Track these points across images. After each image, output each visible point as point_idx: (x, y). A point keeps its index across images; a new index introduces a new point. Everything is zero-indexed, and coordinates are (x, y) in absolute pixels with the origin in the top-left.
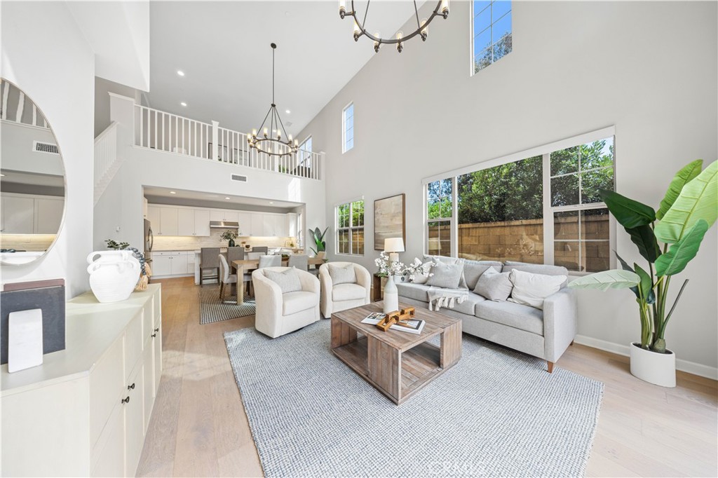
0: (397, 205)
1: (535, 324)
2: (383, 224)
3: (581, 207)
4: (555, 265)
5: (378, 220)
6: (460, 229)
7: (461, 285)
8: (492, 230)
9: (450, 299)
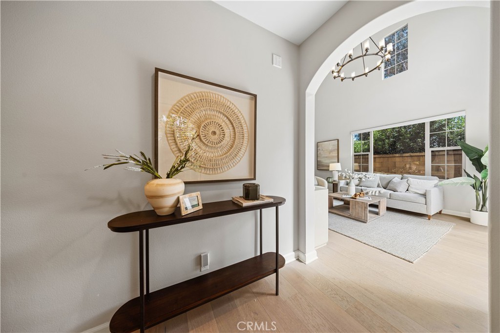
0: (334, 145)
1: (423, 200)
2: (323, 156)
3: (446, 148)
4: (432, 176)
5: (320, 153)
6: (374, 158)
7: (378, 186)
8: (390, 159)
9: (376, 192)
